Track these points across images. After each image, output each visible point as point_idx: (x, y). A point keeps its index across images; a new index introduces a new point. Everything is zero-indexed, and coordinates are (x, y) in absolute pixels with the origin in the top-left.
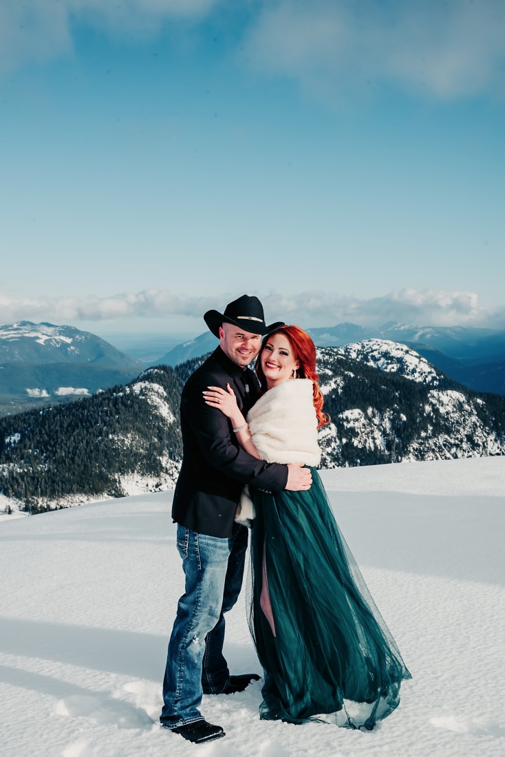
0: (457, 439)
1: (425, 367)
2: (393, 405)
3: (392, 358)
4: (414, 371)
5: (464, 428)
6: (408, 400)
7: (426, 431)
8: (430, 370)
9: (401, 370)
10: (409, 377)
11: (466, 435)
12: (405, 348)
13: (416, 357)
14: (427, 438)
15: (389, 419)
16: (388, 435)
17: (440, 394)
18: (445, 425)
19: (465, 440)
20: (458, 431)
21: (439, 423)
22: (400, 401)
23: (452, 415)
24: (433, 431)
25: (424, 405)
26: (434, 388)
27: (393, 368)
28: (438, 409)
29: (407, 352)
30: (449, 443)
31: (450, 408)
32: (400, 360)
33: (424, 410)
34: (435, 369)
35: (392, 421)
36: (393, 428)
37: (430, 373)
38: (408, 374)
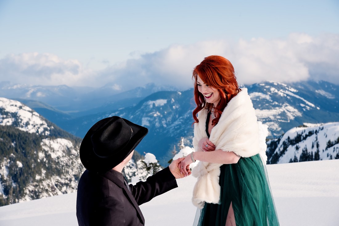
0: (67, 179)
1: (37, 120)
2: (9, 154)
3: (7, 113)
4: (27, 124)
5: (72, 170)
6: (23, 149)
7: (40, 174)
8: (41, 122)
9: (16, 123)
10: (24, 129)
11: (75, 175)
12: (19, 104)
13: (29, 111)
14: (41, 181)
15: (7, 167)
16: (6, 181)
17: (52, 142)
18: (56, 168)
19: (73, 179)
20: (67, 172)
21: (51, 167)
22: (16, 151)
23: (62, 159)
24: (46, 174)
25: (37, 152)
26: (46, 137)
27: (8, 122)
28: (50, 155)
29: (21, 108)
30: (61, 183)
31: (60, 154)
32: (14, 115)
33: (38, 157)
34: (46, 121)
35: (9, 168)
36: (10, 174)
37: (42, 125)
38: (22, 127)
